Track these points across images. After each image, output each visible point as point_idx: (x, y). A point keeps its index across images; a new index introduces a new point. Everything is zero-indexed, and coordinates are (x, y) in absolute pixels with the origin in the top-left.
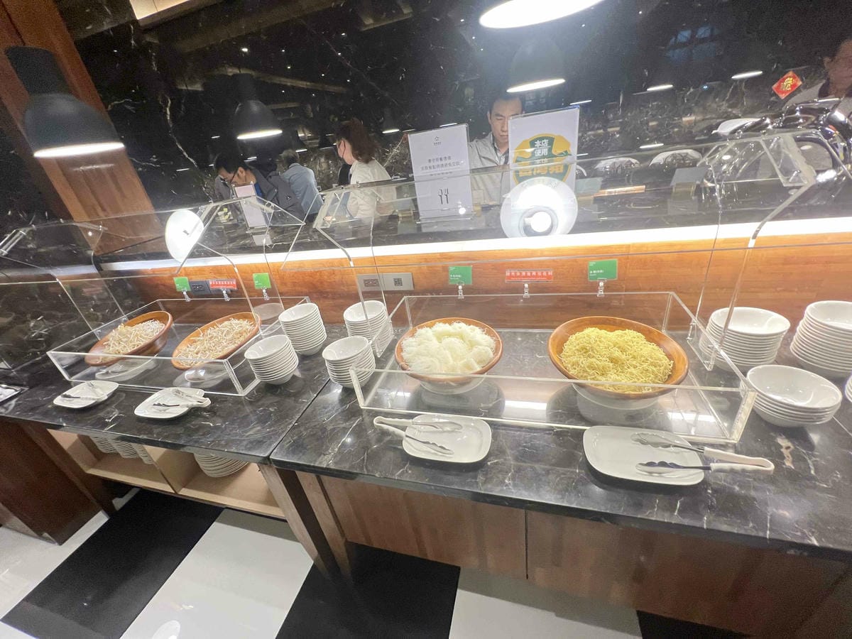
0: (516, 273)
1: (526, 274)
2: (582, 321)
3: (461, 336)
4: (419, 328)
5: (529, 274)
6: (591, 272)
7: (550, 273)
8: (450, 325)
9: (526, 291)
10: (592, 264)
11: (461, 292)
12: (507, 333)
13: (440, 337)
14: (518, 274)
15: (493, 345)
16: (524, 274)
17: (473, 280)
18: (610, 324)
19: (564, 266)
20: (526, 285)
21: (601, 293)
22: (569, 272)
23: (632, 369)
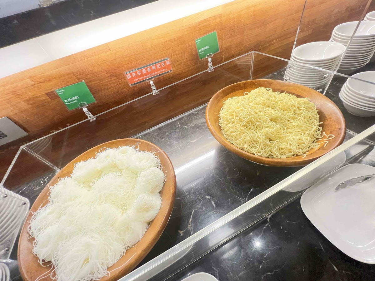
0: (136, 73)
1: (147, 71)
2: (218, 96)
3: (114, 167)
4: (52, 185)
5: (149, 70)
6: (200, 51)
7: (168, 63)
8: (94, 158)
9: (153, 87)
10: (198, 41)
11: (89, 114)
12: (154, 131)
13: (87, 182)
14: (139, 73)
15: (157, 161)
16: (144, 71)
17: (95, 97)
18: (237, 90)
19: (176, 51)
20: (151, 83)
21: (211, 68)
22: (181, 56)
23: (295, 123)
